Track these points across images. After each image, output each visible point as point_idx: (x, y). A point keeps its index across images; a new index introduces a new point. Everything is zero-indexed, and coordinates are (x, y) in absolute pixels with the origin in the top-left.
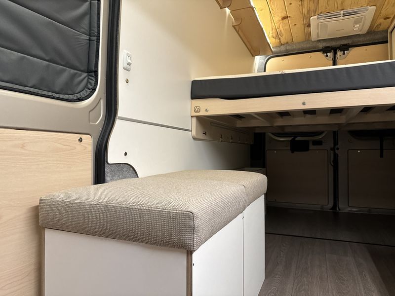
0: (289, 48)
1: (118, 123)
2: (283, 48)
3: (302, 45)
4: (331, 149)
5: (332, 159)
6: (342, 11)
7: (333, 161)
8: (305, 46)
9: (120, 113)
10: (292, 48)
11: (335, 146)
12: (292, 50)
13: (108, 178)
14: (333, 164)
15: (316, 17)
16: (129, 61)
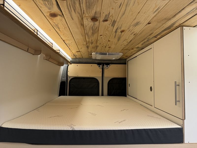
2: (77, 60)
6: (107, 53)
8: (89, 61)
12: (82, 62)
15: (95, 53)
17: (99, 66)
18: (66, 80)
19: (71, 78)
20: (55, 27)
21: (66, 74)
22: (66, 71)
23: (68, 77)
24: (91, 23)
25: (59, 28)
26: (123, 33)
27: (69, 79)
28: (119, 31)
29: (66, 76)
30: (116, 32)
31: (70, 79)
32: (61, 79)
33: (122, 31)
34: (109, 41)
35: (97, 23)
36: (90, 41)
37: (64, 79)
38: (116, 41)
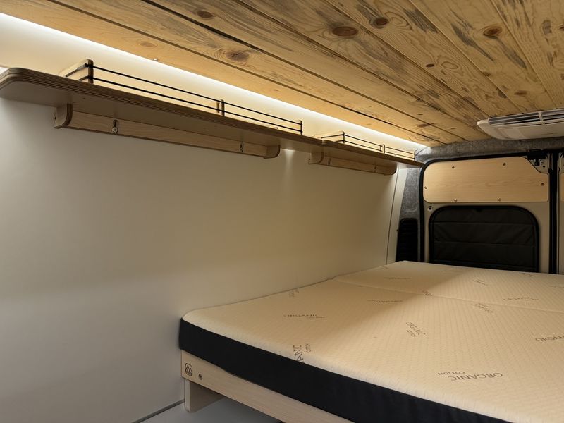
0: (461, 149)
2: (450, 150)
3: (486, 146)
6: (540, 113)
10: (467, 150)
12: (465, 153)
17: (537, 164)
18: (419, 213)
19: (435, 208)
21: (417, 196)
22: (417, 188)
23: (426, 206)
24: (351, 43)
27: (428, 212)
29: (418, 201)
31: (431, 211)
32: (401, 211)
33: (492, 33)
34: (486, 75)
35: (365, 38)
36: (417, 88)
37: (414, 212)
38: (519, 69)
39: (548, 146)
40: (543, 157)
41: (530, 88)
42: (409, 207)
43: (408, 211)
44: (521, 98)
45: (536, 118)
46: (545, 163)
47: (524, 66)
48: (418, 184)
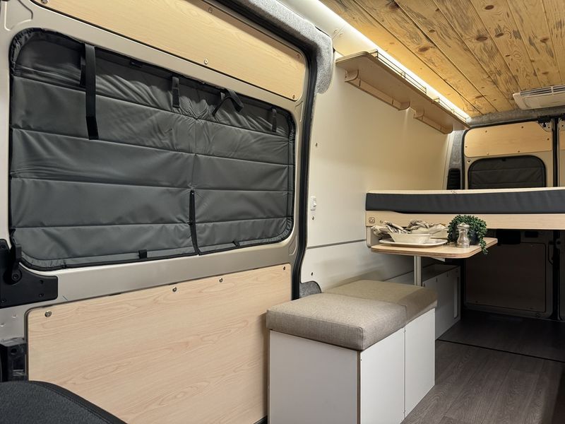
0: (493, 118)
1: (308, 252)
2: (485, 119)
3: (510, 115)
4: (550, 243)
5: (551, 256)
6: (552, 87)
7: (552, 259)
8: (514, 116)
9: (309, 245)
10: (497, 118)
11: (555, 239)
12: (497, 120)
13: (301, 294)
14: (552, 261)
15: (519, 93)
16: (315, 204)
18: (461, 165)
19: (473, 160)
20: (428, 63)
21: (460, 152)
22: (460, 147)
23: (466, 159)
24: (480, 44)
25: (433, 63)
26: (549, 43)
27: (468, 165)
28: (537, 41)
29: (461, 157)
30: (532, 43)
31: (470, 163)
32: (450, 163)
33: (544, 40)
34: (532, 61)
35: (488, 42)
36: (493, 69)
37: (458, 164)
38: (549, 58)
39: (552, 113)
40: (548, 121)
41: (551, 70)
42: (455, 161)
43: (454, 163)
44: (544, 76)
45: (549, 91)
46: (550, 125)
47: (553, 57)
48: (461, 144)
